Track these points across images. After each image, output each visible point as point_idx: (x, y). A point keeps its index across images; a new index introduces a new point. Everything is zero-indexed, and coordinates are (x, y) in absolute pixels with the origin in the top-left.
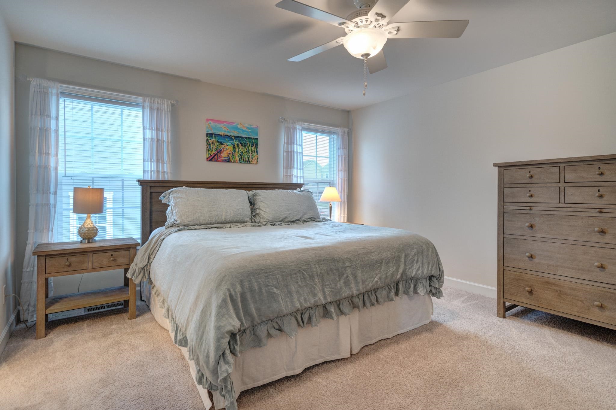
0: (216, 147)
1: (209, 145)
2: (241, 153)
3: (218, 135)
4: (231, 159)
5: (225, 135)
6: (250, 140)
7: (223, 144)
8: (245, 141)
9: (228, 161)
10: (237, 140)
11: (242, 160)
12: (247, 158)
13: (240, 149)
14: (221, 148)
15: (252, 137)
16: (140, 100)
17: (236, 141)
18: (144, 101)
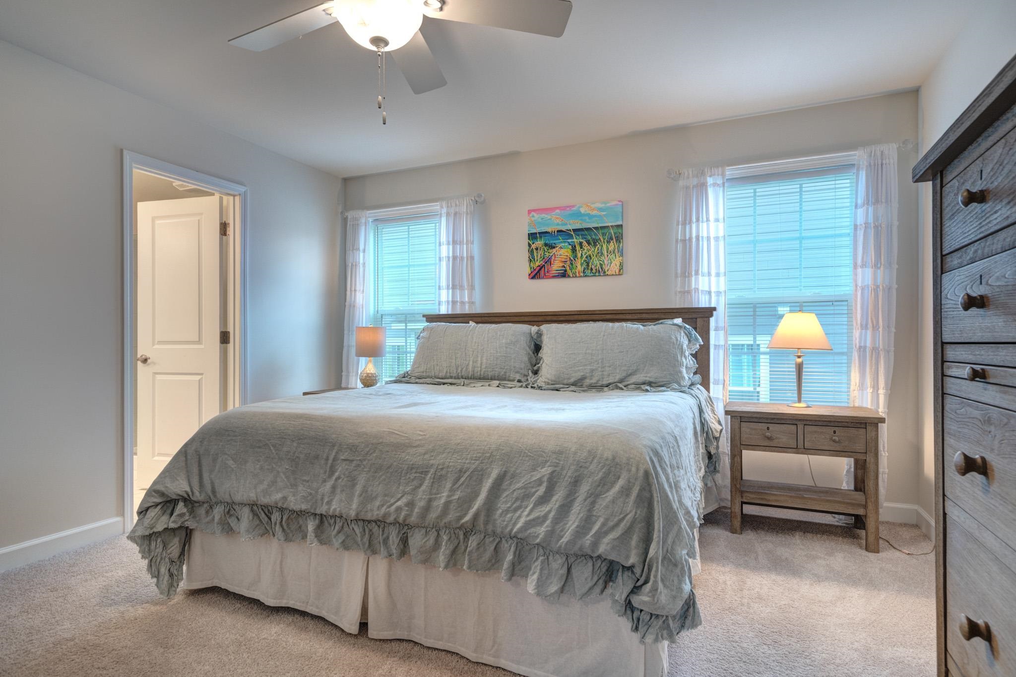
0: (542, 254)
1: (531, 252)
2: (587, 257)
3: (546, 232)
4: (569, 272)
5: (558, 231)
6: (605, 231)
7: (554, 248)
8: (595, 235)
9: (564, 275)
10: (578, 235)
11: (589, 271)
12: (598, 265)
13: (585, 251)
14: (551, 254)
15: (610, 224)
16: (436, 207)
17: (576, 239)
18: (442, 207)
